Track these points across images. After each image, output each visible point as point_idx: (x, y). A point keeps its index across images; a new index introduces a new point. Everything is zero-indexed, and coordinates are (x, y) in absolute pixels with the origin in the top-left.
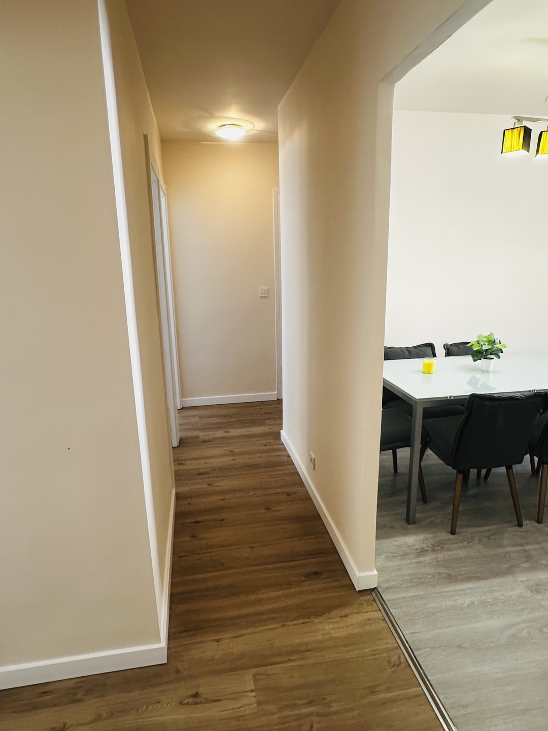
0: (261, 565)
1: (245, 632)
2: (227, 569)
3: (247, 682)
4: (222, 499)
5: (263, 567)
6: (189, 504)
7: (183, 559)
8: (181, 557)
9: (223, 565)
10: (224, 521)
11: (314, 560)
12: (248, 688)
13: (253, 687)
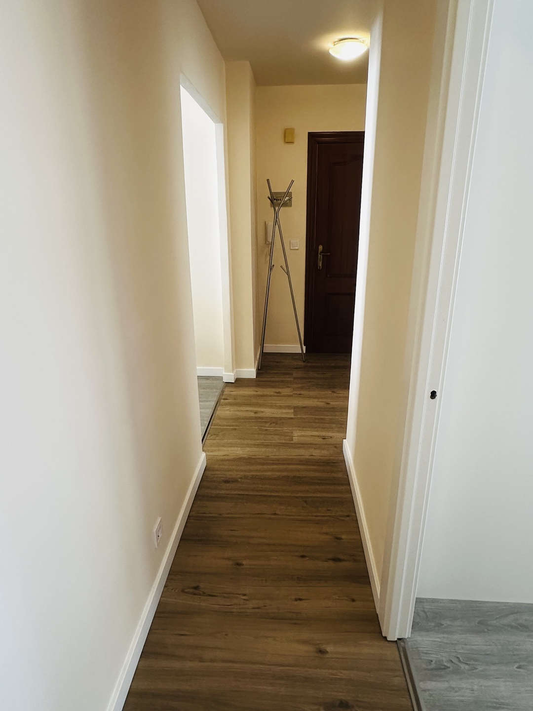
0: (270, 496)
1: (295, 457)
2: (302, 497)
3: (295, 440)
4: (300, 600)
5: (269, 494)
6: (353, 600)
7: (346, 514)
8: (348, 516)
9: (305, 502)
10: (301, 554)
11: (222, 492)
12: (296, 438)
13: (294, 437)
